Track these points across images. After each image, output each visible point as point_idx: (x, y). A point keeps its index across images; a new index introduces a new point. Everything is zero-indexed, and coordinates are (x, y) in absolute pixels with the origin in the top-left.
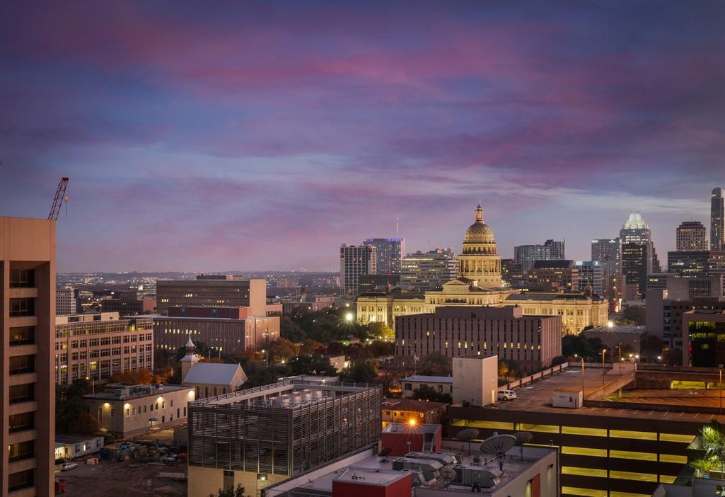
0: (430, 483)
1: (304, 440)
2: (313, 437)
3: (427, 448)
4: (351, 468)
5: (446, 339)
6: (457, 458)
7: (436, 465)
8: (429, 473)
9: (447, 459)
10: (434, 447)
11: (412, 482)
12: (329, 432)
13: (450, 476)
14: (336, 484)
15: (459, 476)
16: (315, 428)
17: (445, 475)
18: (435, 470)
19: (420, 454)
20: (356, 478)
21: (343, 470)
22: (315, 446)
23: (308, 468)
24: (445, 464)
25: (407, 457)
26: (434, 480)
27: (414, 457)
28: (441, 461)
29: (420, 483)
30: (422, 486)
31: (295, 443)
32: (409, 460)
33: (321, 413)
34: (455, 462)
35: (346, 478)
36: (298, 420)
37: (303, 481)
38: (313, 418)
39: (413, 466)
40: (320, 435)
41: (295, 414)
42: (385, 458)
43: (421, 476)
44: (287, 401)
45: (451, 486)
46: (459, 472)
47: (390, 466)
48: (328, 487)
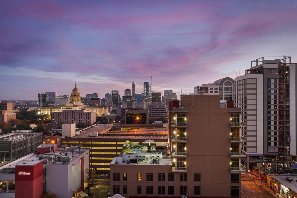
0: (51, 162)
1: (16, 150)
2: (19, 149)
3: (51, 151)
4: (23, 160)
5: (66, 118)
6: (60, 153)
7: (53, 157)
8: (50, 159)
9: (57, 154)
10: (54, 151)
11: (45, 162)
12: (25, 147)
13: (56, 160)
14: (16, 166)
15: (59, 159)
16: (20, 146)
17: (55, 159)
18: (52, 158)
19: (48, 153)
20: (24, 164)
21: (20, 162)
22: (20, 151)
23: (17, 158)
24: (56, 156)
25: (44, 155)
26: (52, 161)
27: (46, 155)
28: (54, 155)
29: (47, 162)
30: (48, 163)
31: (12, 151)
32: (44, 156)
33: (22, 142)
34: (59, 155)
35: (21, 164)
36: (13, 144)
37: (7, 166)
38: (20, 143)
39: (45, 157)
40: (22, 148)
41: (12, 143)
42: (38, 155)
43: (48, 161)
44: (11, 139)
45: (57, 162)
46: (59, 158)
47: (38, 158)
48: (14, 167)
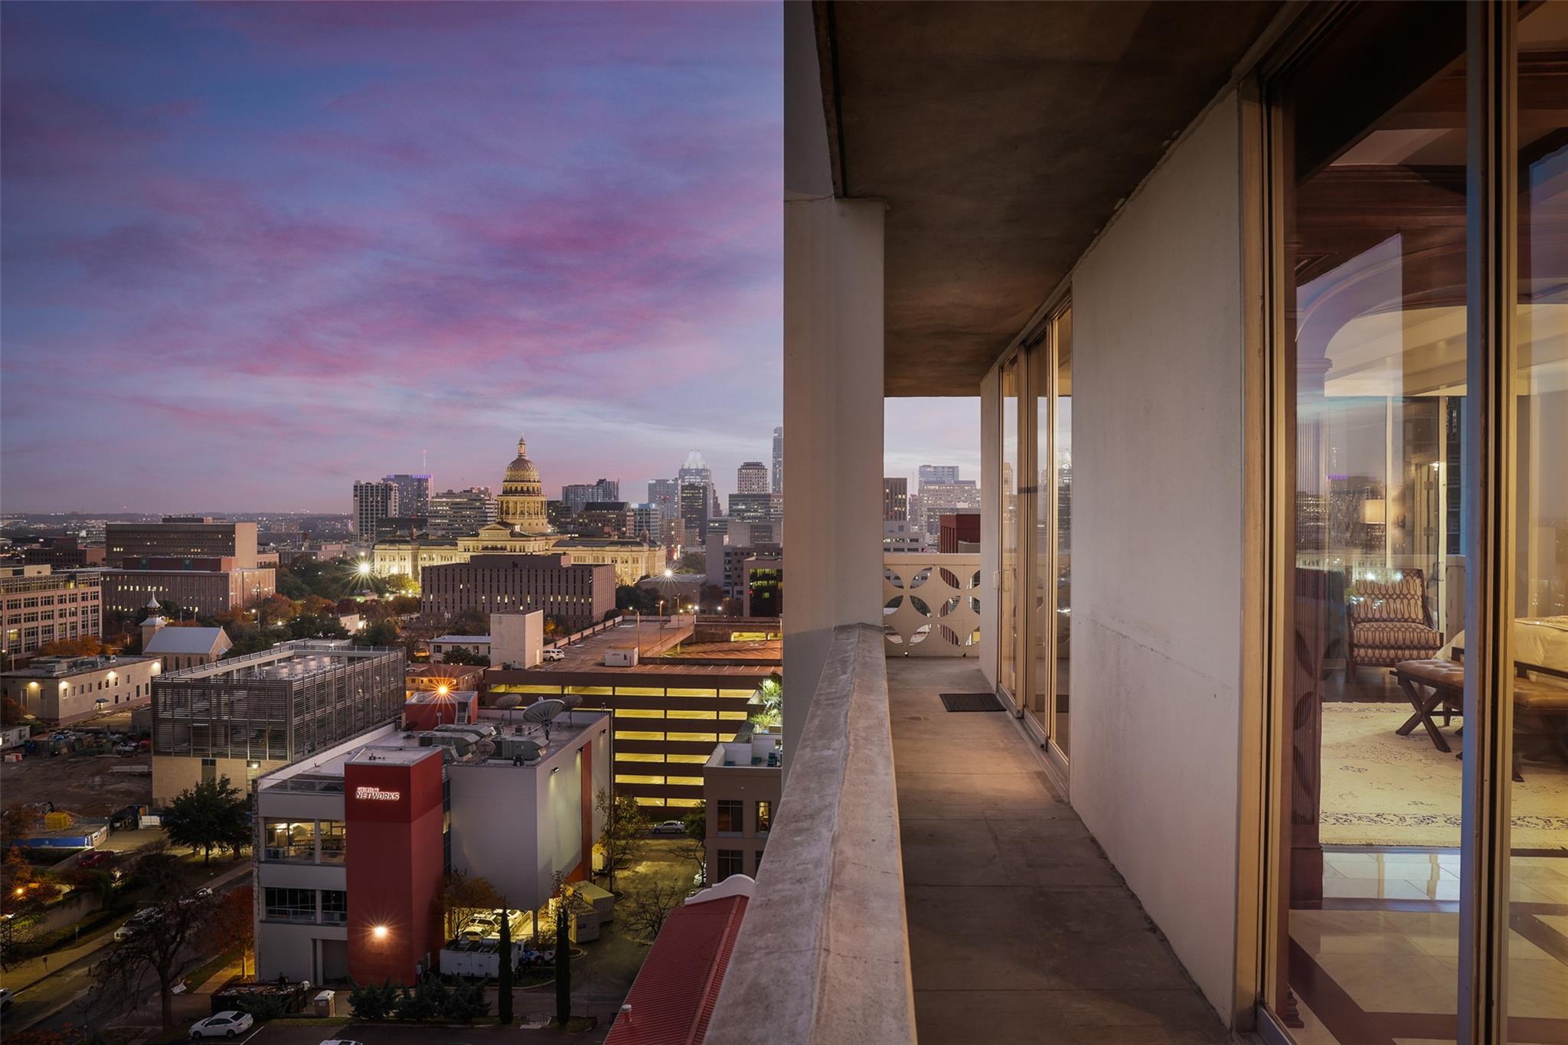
0: (465, 758)
1: (307, 717)
2: (319, 713)
3: (461, 719)
4: (367, 747)
5: (483, 593)
6: (495, 728)
7: (472, 738)
8: (463, 747)
9: (484, 731)
10: (469, 717)
11: (443, 759)
12: (339, 706)
13: (488, 749)
14: (348, 767)
15: (499, 750)
16: (322, 702)
17: (482, 749)
18: (471, 744)
19: (452, 726)
20: (375, 758)
21: (357, 750)
22: (322, 723)
23: (314, 750)
24: (482, 736)
25: (437, 730)
26: (470, 755)
27: (446, 731)
28: (477, 733)
29: (453, 760)
30: (455, 763)
31: (296, 721)
32: (438, 734)
33: (330, 683)
34: (494, 733)
35: (361, 759)
36: (300, 693)
37: (307, 766)
38: (320, 690)
39: (443, 741)
40: (329, 709)
41: (296, 687)
42: (409, 733)
43: (454, 752)
44: (285, 670)
45: (489, 761)
46: (499, 744)
47: (415, 743)
48: (340, 771)
